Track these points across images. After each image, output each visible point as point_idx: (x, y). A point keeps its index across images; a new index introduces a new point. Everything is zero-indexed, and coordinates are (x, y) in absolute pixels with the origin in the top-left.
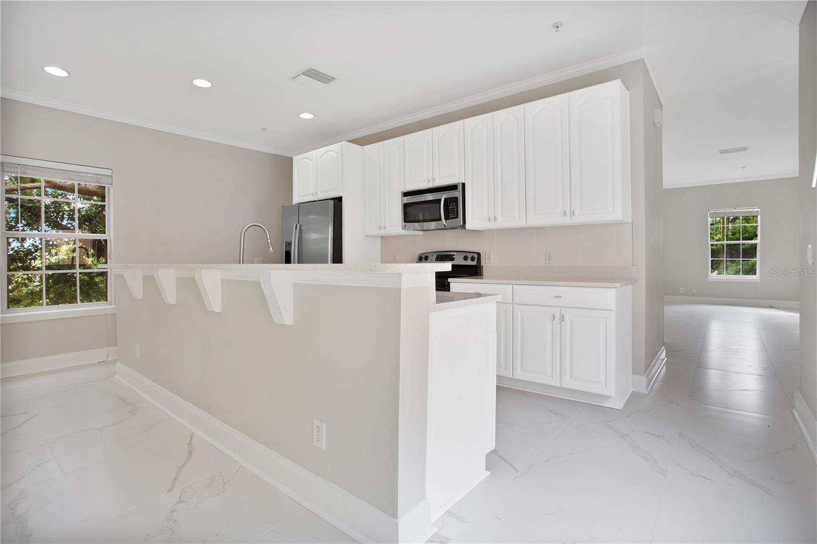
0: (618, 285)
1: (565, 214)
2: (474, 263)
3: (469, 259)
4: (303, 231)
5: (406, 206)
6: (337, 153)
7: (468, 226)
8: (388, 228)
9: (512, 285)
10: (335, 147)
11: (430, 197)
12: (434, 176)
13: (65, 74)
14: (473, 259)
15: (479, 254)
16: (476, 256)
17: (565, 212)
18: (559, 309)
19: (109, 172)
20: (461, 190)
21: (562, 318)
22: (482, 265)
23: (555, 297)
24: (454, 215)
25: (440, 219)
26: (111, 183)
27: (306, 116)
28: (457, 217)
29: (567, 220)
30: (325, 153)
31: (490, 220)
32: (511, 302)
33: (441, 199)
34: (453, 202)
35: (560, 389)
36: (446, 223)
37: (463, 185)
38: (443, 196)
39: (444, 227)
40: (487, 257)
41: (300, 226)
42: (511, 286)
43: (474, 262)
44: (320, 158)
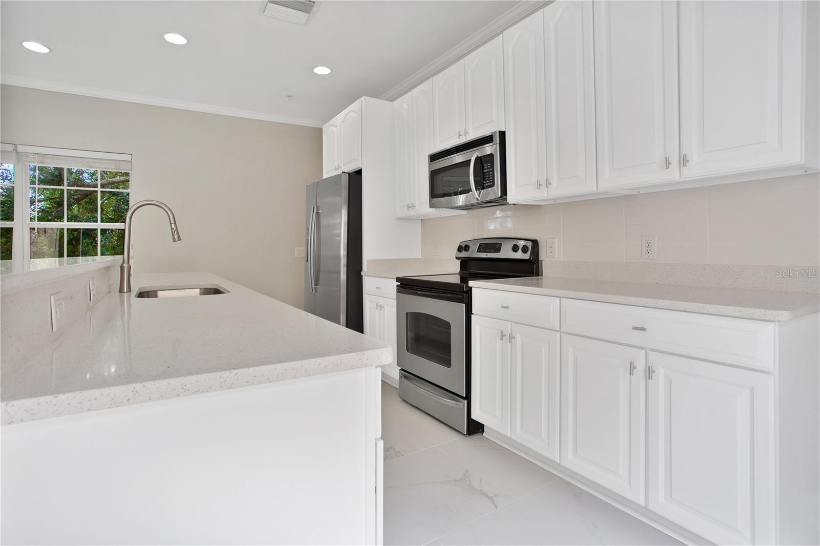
0: (785, 315)
1: (668, 163)
2: (527, 256)
3: (520, 250)
4: (321, 215)
5: (433, 174)
6: (356, 112)
7: (511, 198)
8: (417, 207)
9: (560, 297)
10: (355, 106)
11: (458, 158)
12: (467, 128)
13: (46, 50)
14: (525, 249)
15: (535, 243)
16: (530, 244)
17: (667, 159)
18: (643, 352)
19: (128, 158)
20: (498, 142)
21: (649, 373)
22: (540, 259)
23: (634, 328)
24: (490, 182)
25: (469, 190)
26: (131, 169)
27: (322, 71)
28: (493, 185)
29: (673, 175)
30: (347, 115)
31: (539, 185)
32: (559, 329)
33: (471, 160)
34: (487, 162)
35: (645, 510)
36: (479, 196)
37: (502, 135)
38: (473, 155)
39: (476, 201)
40: (548, 246)
41: (317, 207)
42: (559, 299)
43: (525, 255)
44: (343, 122)
